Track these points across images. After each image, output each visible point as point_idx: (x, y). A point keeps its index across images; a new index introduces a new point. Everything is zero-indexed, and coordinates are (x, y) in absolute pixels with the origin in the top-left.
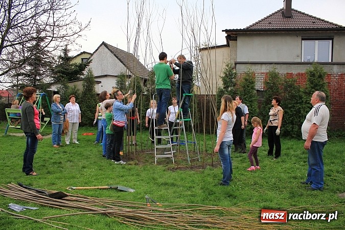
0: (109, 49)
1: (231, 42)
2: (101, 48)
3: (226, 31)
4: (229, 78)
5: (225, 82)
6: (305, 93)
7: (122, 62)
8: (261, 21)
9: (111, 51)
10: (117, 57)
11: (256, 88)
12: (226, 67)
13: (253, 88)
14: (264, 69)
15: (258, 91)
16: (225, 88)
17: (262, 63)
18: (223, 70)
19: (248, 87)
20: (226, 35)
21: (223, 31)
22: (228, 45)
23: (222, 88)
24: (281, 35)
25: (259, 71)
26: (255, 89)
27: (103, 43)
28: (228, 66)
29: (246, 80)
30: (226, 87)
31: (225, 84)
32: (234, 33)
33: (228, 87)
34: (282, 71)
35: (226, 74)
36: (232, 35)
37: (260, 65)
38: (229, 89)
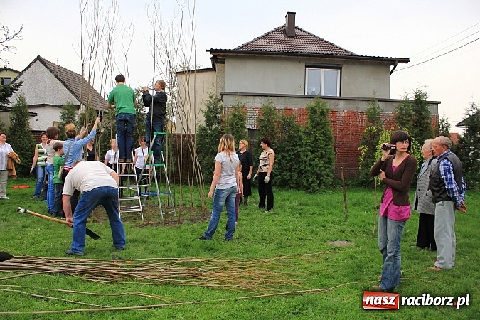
0: (47, 67)
1: (218, 66)
2: (34, 64)
3: (212, 51)
4: (213, 113)
5: (208, 118)
6: (305, 133)
7: (66, 86)
8: (257, 40)
9: (51, 71)
10: (60, 80)
11: (247, 126)
12: (210, 99)
13: (243, 126)
14: (258, 103)
15: (249, 129)
16: (207, 125)
17: (255, 95)
18: (206, 103)
19: (237, 125)
20: (212, 56)
21: (207, 51)
22: (213, 69)
23: (204, 125)
24: (281, 59)
25: (250, 105)
26: (245, 127)
27: (39, 58)
28: (211, 97)
29: (234, 116)
30: (210, 125)
31: (207, 120)
32: (221, 54)
33: (212, 124)
34: (279, 105)
35: (210, 108)
36: (220, 57)
37: (252, 97)
38: (214, 127)
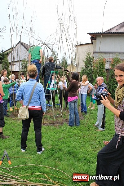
0: (23, 45)
1: (93, 41)
3: (90, 34)
4: (88, 61)
5: (86, 64)
8: (112, 29)
9: (24, 47)
11: (106, 68)
13: (103, 68)
14: (111, 56)
15: (107, 70)
16: (86, 68)
17: (110, 53)
18: (85, 57)
19: (100, 67)
20: (91, 37)
21: (88, 34)
23: (84, 67)
25: (108, 58)
26: (104, 69)
28: (88, 54)
29: (99, 63)
30: (87, 67)
31: (86, 65)
32: (94, 35)
33: (88, 67)
34: (122, 57)
35: (87, 60)
37: (109, 54)
38: (89, 69)
